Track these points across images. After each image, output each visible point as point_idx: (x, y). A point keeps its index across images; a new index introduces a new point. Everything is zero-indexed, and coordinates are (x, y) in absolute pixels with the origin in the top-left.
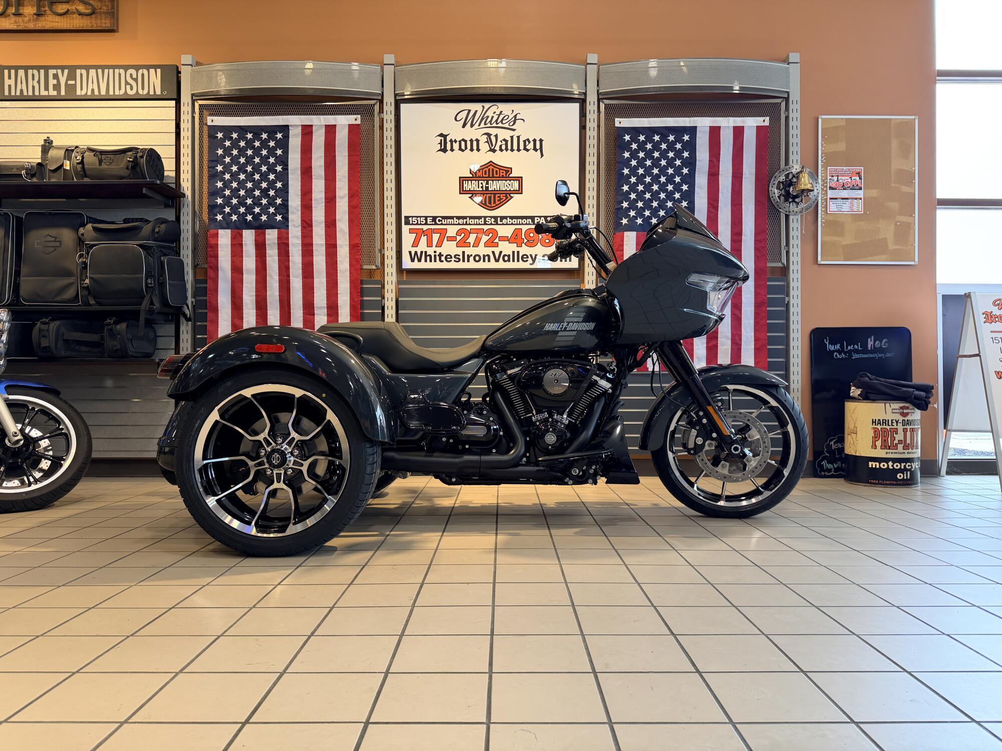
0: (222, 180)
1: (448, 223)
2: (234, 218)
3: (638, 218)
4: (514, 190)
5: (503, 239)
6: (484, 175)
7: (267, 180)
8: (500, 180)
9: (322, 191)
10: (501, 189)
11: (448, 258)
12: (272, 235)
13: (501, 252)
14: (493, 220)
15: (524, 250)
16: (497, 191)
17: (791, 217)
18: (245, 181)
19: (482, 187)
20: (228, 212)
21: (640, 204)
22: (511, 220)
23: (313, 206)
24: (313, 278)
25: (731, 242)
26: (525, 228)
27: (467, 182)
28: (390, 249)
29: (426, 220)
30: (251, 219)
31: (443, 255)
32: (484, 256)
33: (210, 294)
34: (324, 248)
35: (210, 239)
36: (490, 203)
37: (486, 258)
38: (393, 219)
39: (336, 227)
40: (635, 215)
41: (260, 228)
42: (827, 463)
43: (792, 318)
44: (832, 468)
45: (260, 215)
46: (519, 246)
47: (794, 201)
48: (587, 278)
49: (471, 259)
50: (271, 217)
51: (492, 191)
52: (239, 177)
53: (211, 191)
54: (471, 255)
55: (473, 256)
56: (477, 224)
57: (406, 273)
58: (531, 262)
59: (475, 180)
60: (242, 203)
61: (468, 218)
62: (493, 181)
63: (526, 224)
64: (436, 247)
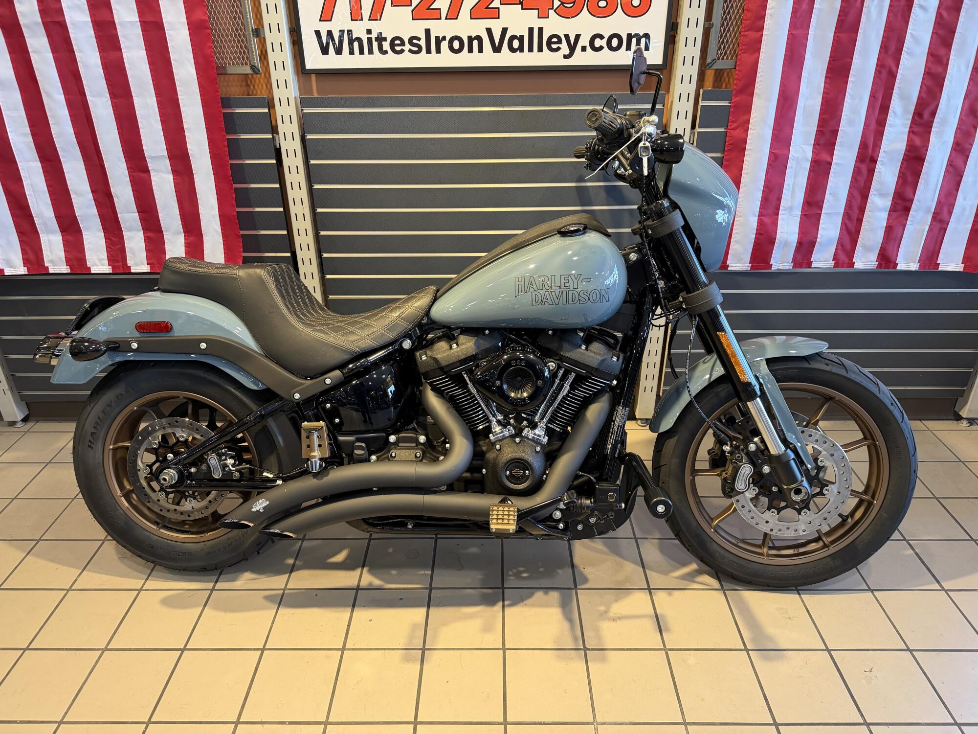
11: (396, 44)
13: (505, 31)
15: (554, 25)
24: (132, 97)
28: (274, 28)
31: (385, 39)
32: (470, 39)
34: (139, 31)
37: (474, 43)
46: (543, 16)
48: (678, 88)
49: (444, 45)
54: (444, 38)
55: (448, 39)
57: (316, 77)
58: (567, 52)
64: (369, 20)
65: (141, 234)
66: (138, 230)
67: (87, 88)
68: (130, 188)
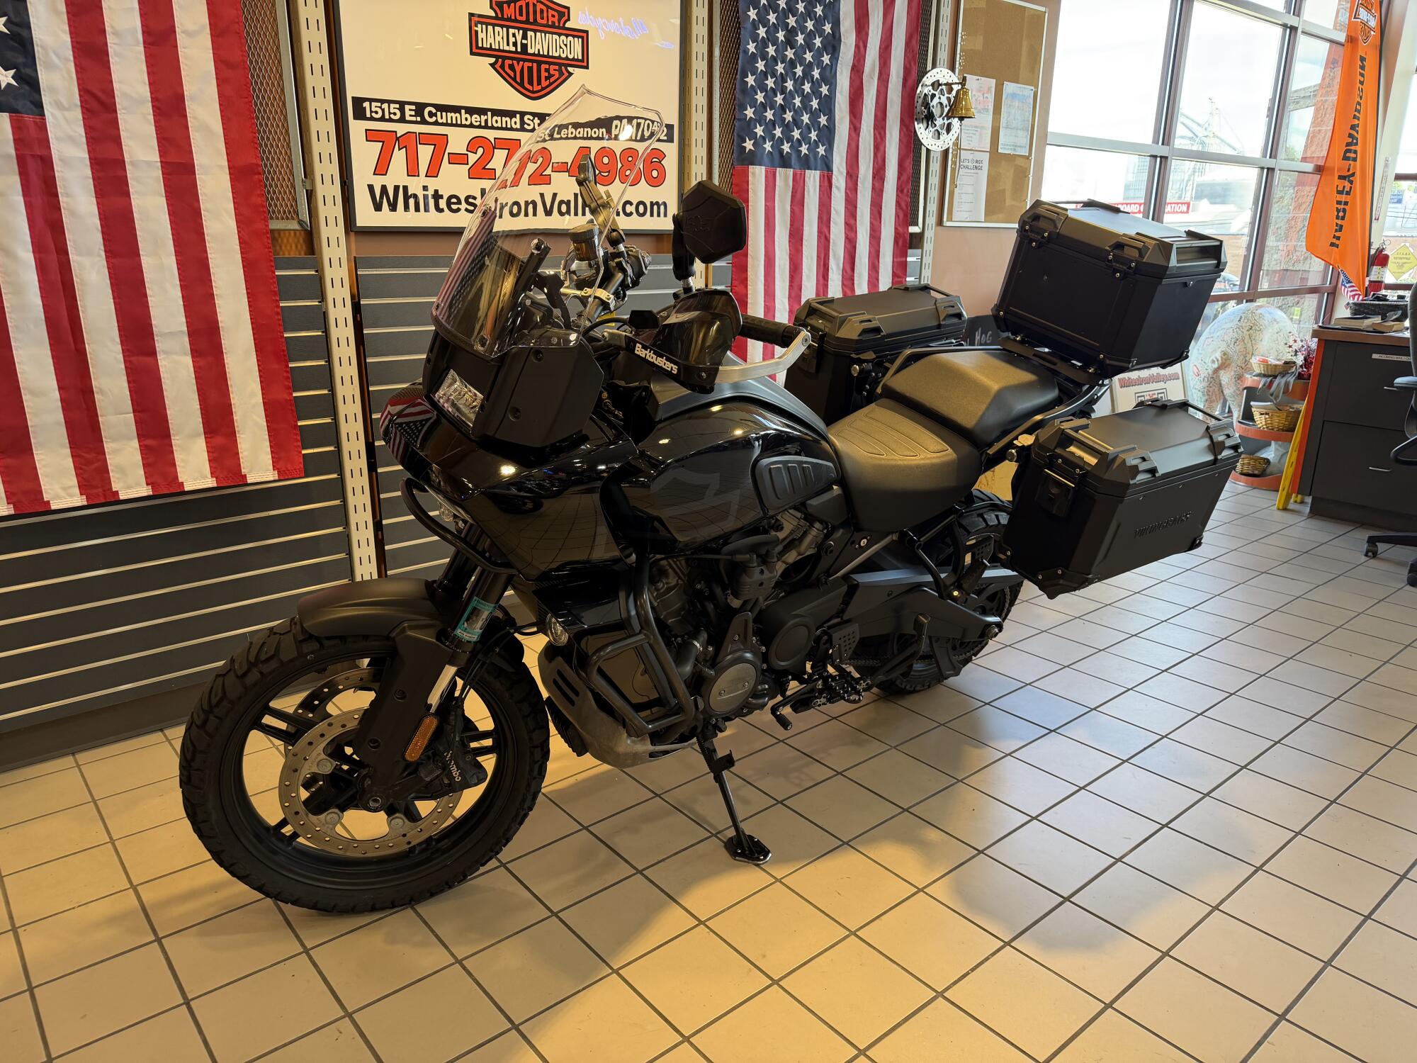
1: (449, 122)
3: (767, 140)
4: (573, 59)
5: (558, 167)
6: (519, 18)
8: (550, 33)
10: (551, 54)
11: (453, 202)
13: (555, 195)
14: (536, 121)
16: (543, 56)
19: (515, 44)
21: (769, 114)
23: (110, 50)
26: (595, 146)
27: (484, 26)
28: (328, 180)
29: (402, 110)
31: (441, 197)
32: (527, 204)
34: (158, 173)
36: (531, 83)
37: (531, 207)
38: (329, 104)
39: (186, 116)
40: (762, 134)
51: (534, 54)
56: (506, 129)
57: (367, 235)
59: (502, 26)
61: (489, 113)
62: (535, 31)
63: (598, 138)
64: (426, 176)
65: (135, 444)
67: (72, 244)
68: (125, 378)
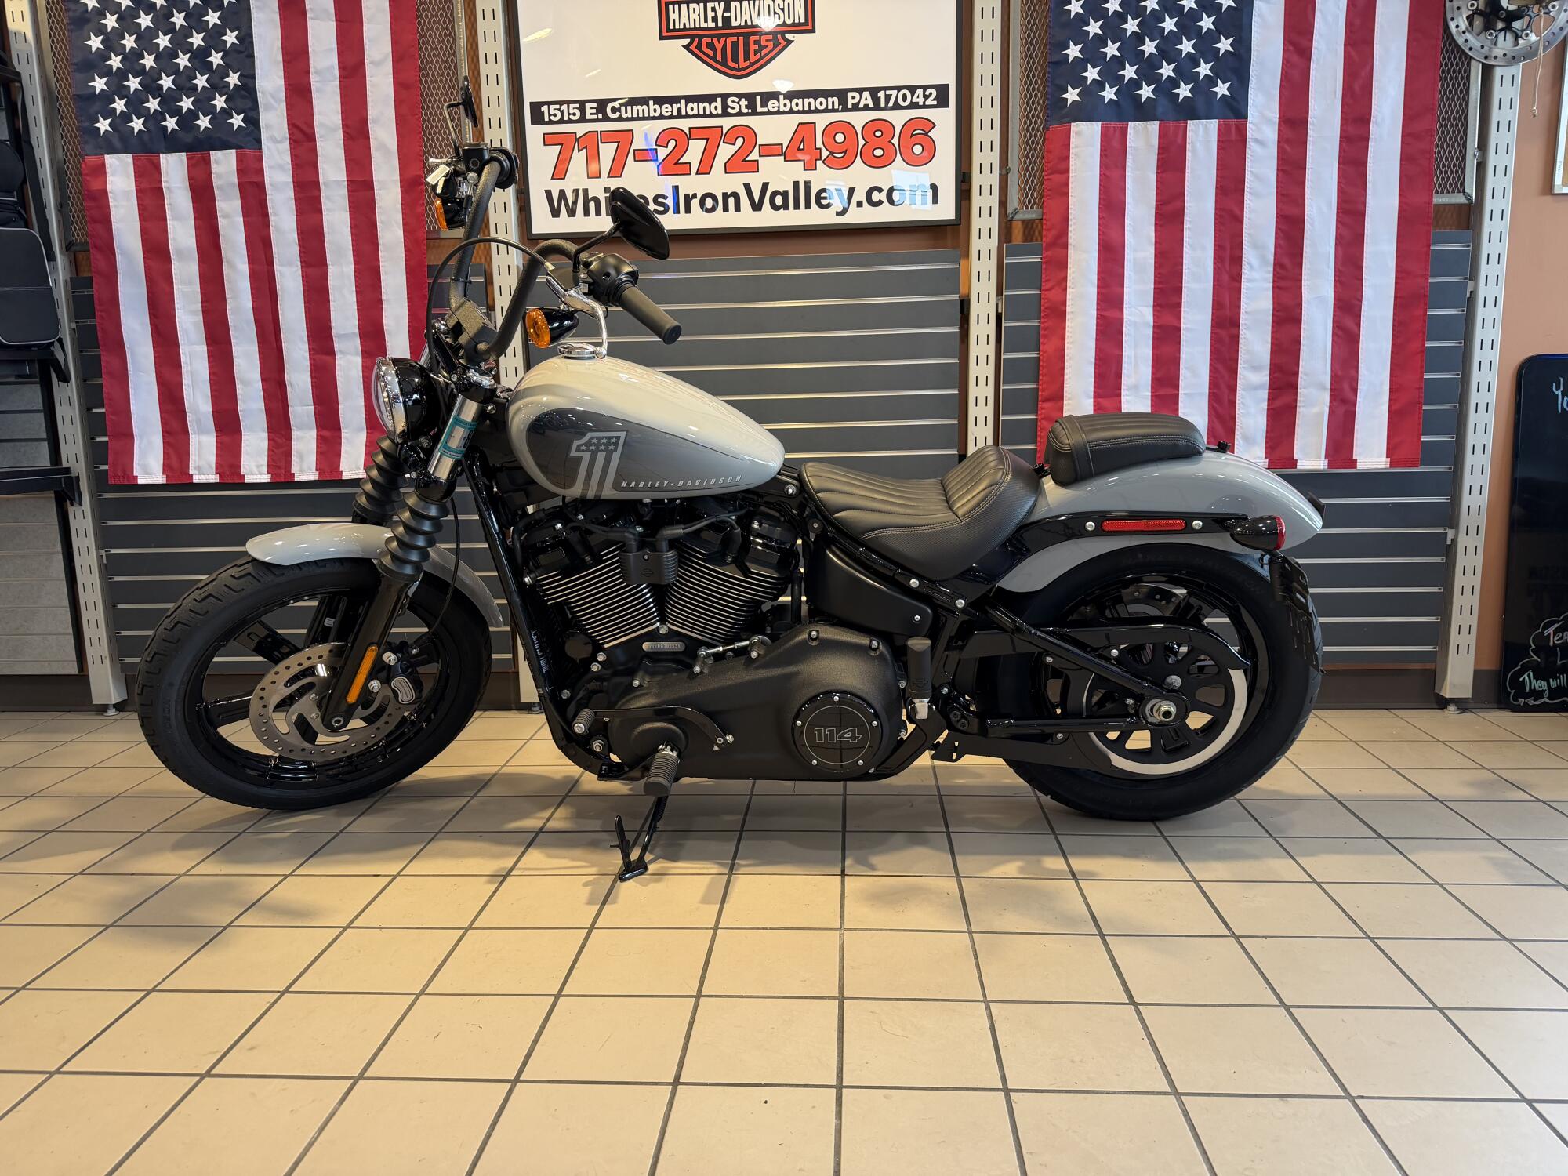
0: (101, 30)
1: (635, 115)
2: (137, 124)
3: (1107, 85)
4: (794, 24)
5: (768, 150)
7: (202, 27)
9: (332, 50)
10: (762, 22)
12: (224, 164)
13: (765, 186)
14: (744, 102)
16: (752, 27)
17: (1498, 72)
18: (151, 33)
19: (715, 19)
20: (122, 111)
21: (1112, 50)
22: (787, 101)
23: (313, 88)
24: (326, 265)
25: (1341, 141)
26: (822, 121)
27: (676, 6)
29: (582, 110)
30: (177, 128)
32: (725, 196)
33: (101, 311)
34: (345, 191)
35: (88, 178)
36: (736, 59)
37: (732, 200)
38: (504, 111)
39: (369, 140)
40: (1098, 78)
41: (198, 148)
42: (1534, 678)
43: (1479, 334)
44: (1546, 688)
45: (193, 115)
46: (810, 167)
47: (1508, 28)
48: (976, 244)
49: (695, 203)
50: (220, 119)
51: (740, 27)
52: (137, 21)
53: (75, 61)
54: (695, 196)
55: (699, 197)
56: (705, 116)
58: (840, 209)
59: (698, 2)
60: (151, 87)
61: (683, 101)
63: (826, 110)
64: (608, 177)
65: (314, 433)
66: (311, 429)
67: (277, 256)
68: (309, 375)
